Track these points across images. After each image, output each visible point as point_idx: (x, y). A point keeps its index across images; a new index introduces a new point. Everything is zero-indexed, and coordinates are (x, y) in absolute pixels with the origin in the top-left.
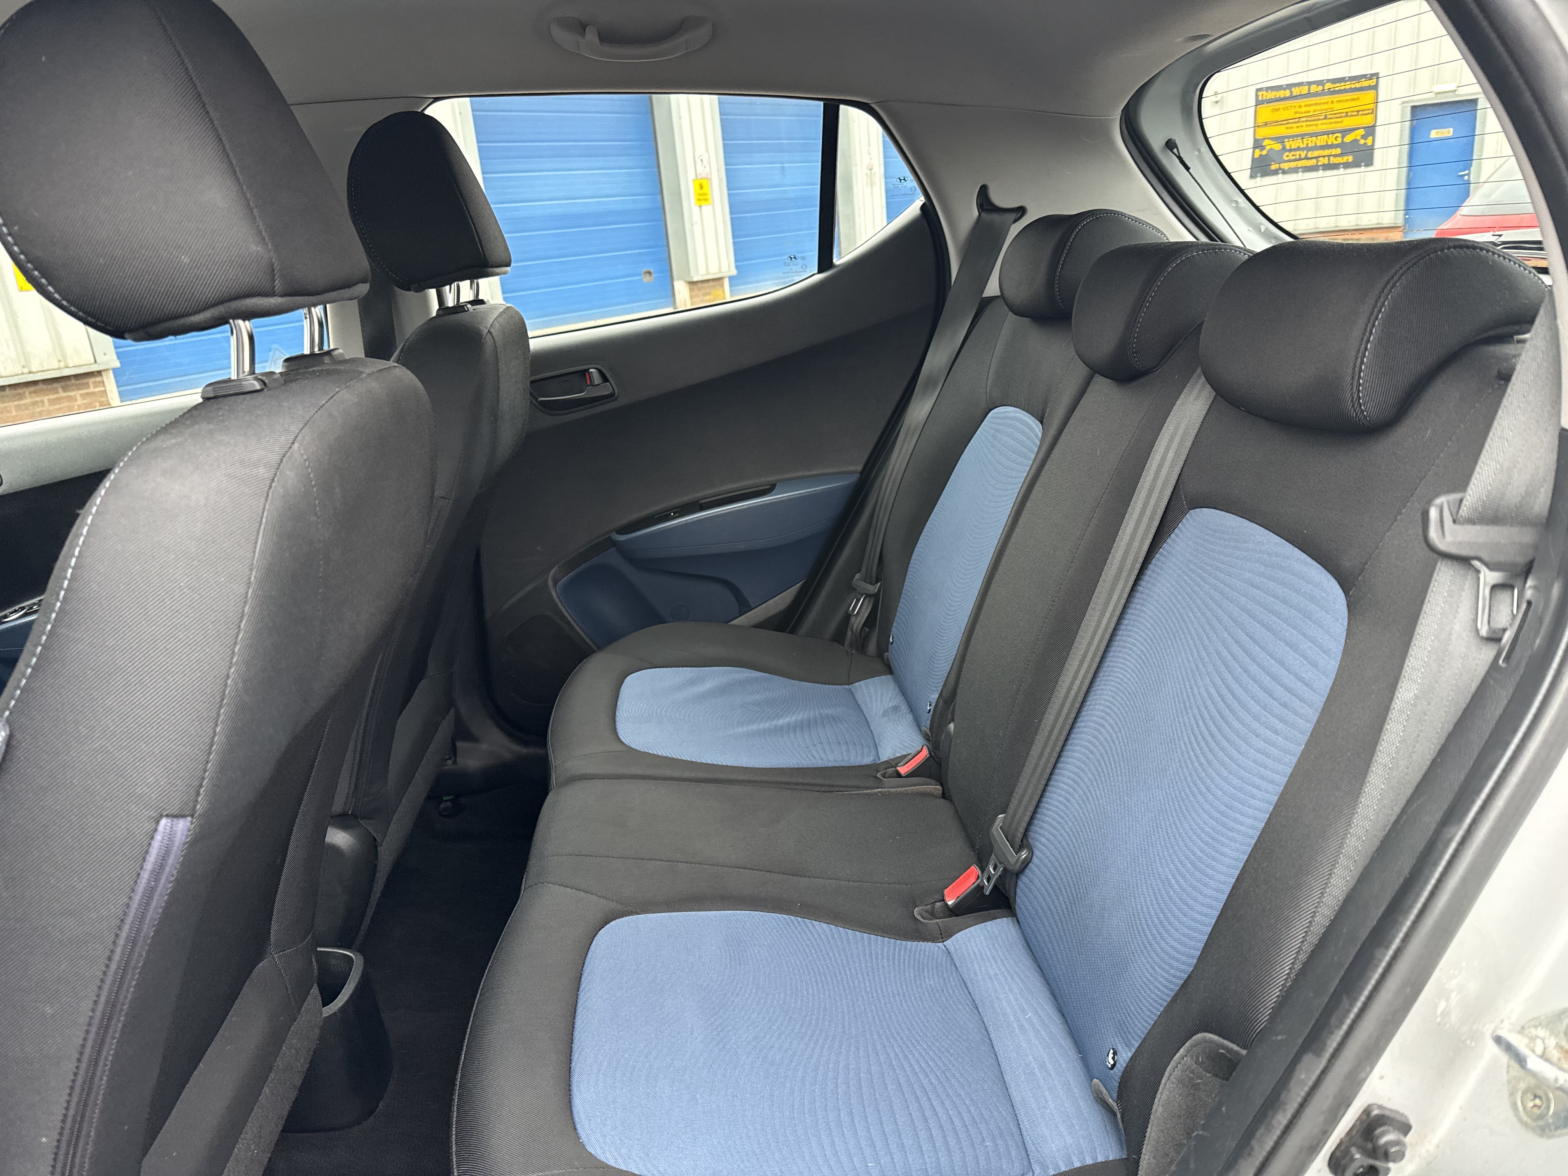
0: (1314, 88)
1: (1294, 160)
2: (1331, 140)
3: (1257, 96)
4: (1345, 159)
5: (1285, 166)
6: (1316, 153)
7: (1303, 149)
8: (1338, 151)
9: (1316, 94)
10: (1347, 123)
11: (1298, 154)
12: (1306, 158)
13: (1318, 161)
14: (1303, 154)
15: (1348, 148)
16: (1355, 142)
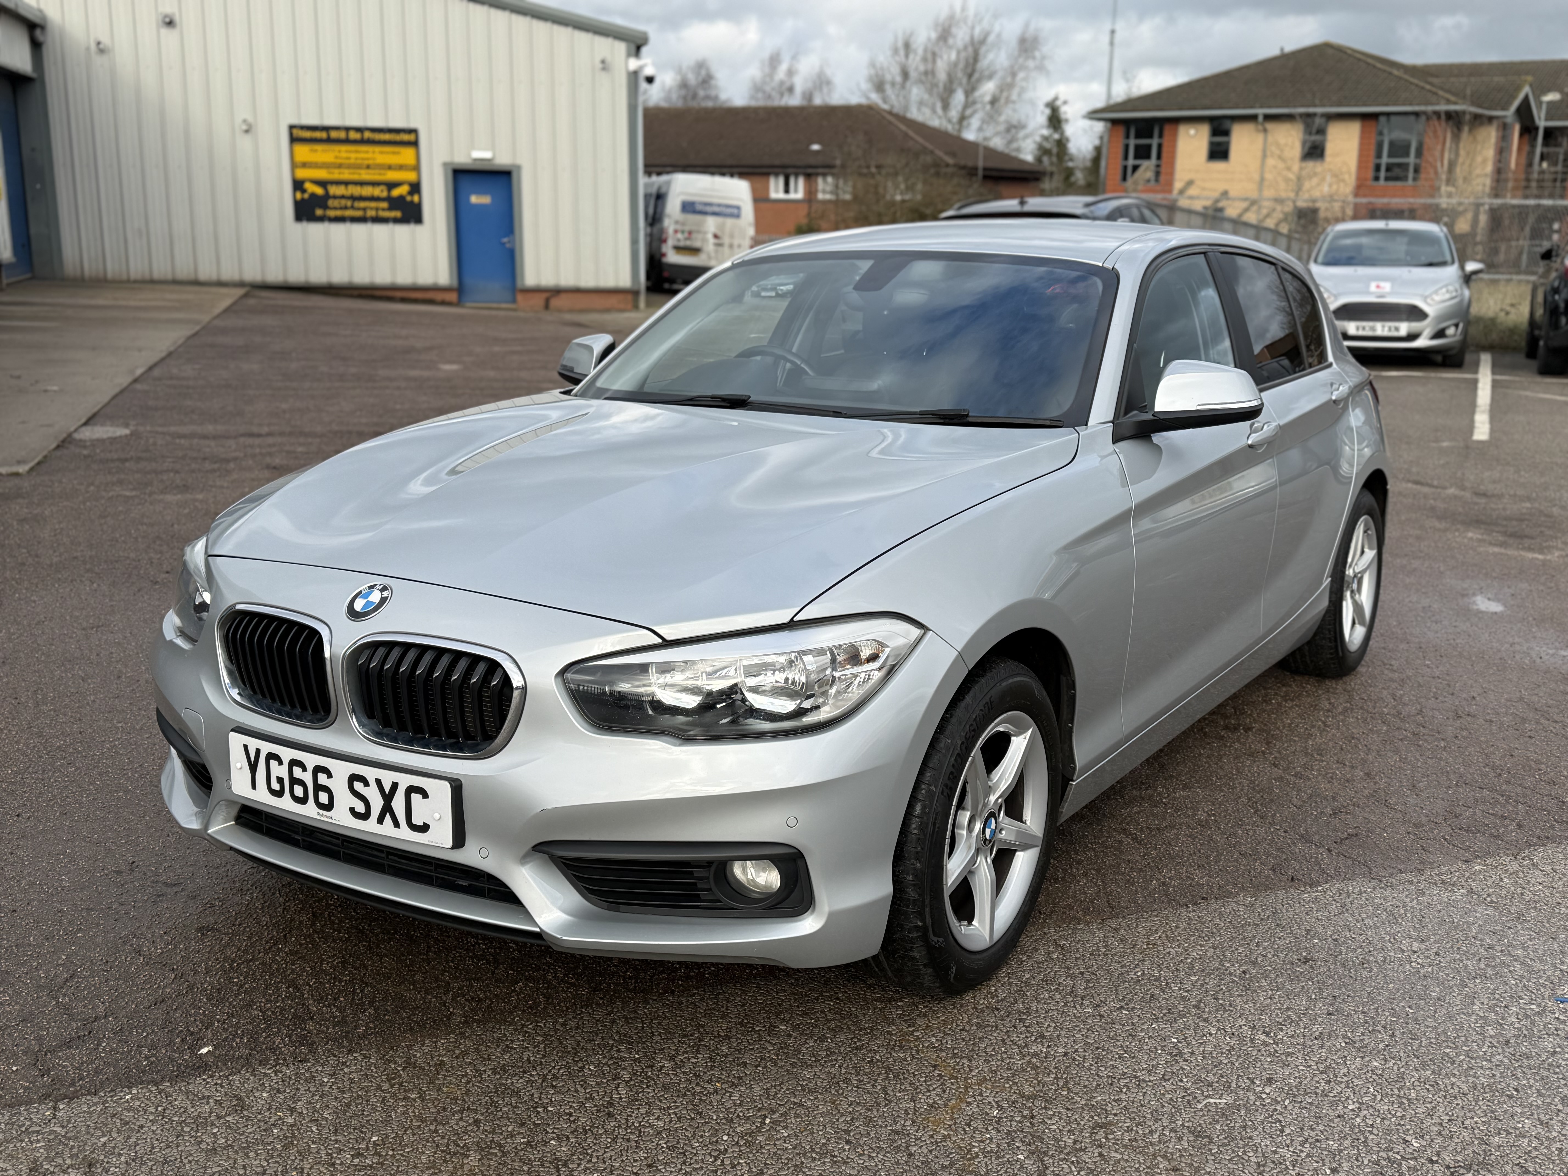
0: (353, 135)
1: (341, 208)
2: (377, 192)
3: (291, 134)
4: (392, 214)
5: (331, 213)
6: (362, 204)
7: (348, 198)
8: (385, 205)
9: (355, 142)
10: (392, 176)
11: (343, 202)
12: (352, 207)
13: (365, 213)
14: (349, 203)
15: (396, 203)
16: (401, 198)
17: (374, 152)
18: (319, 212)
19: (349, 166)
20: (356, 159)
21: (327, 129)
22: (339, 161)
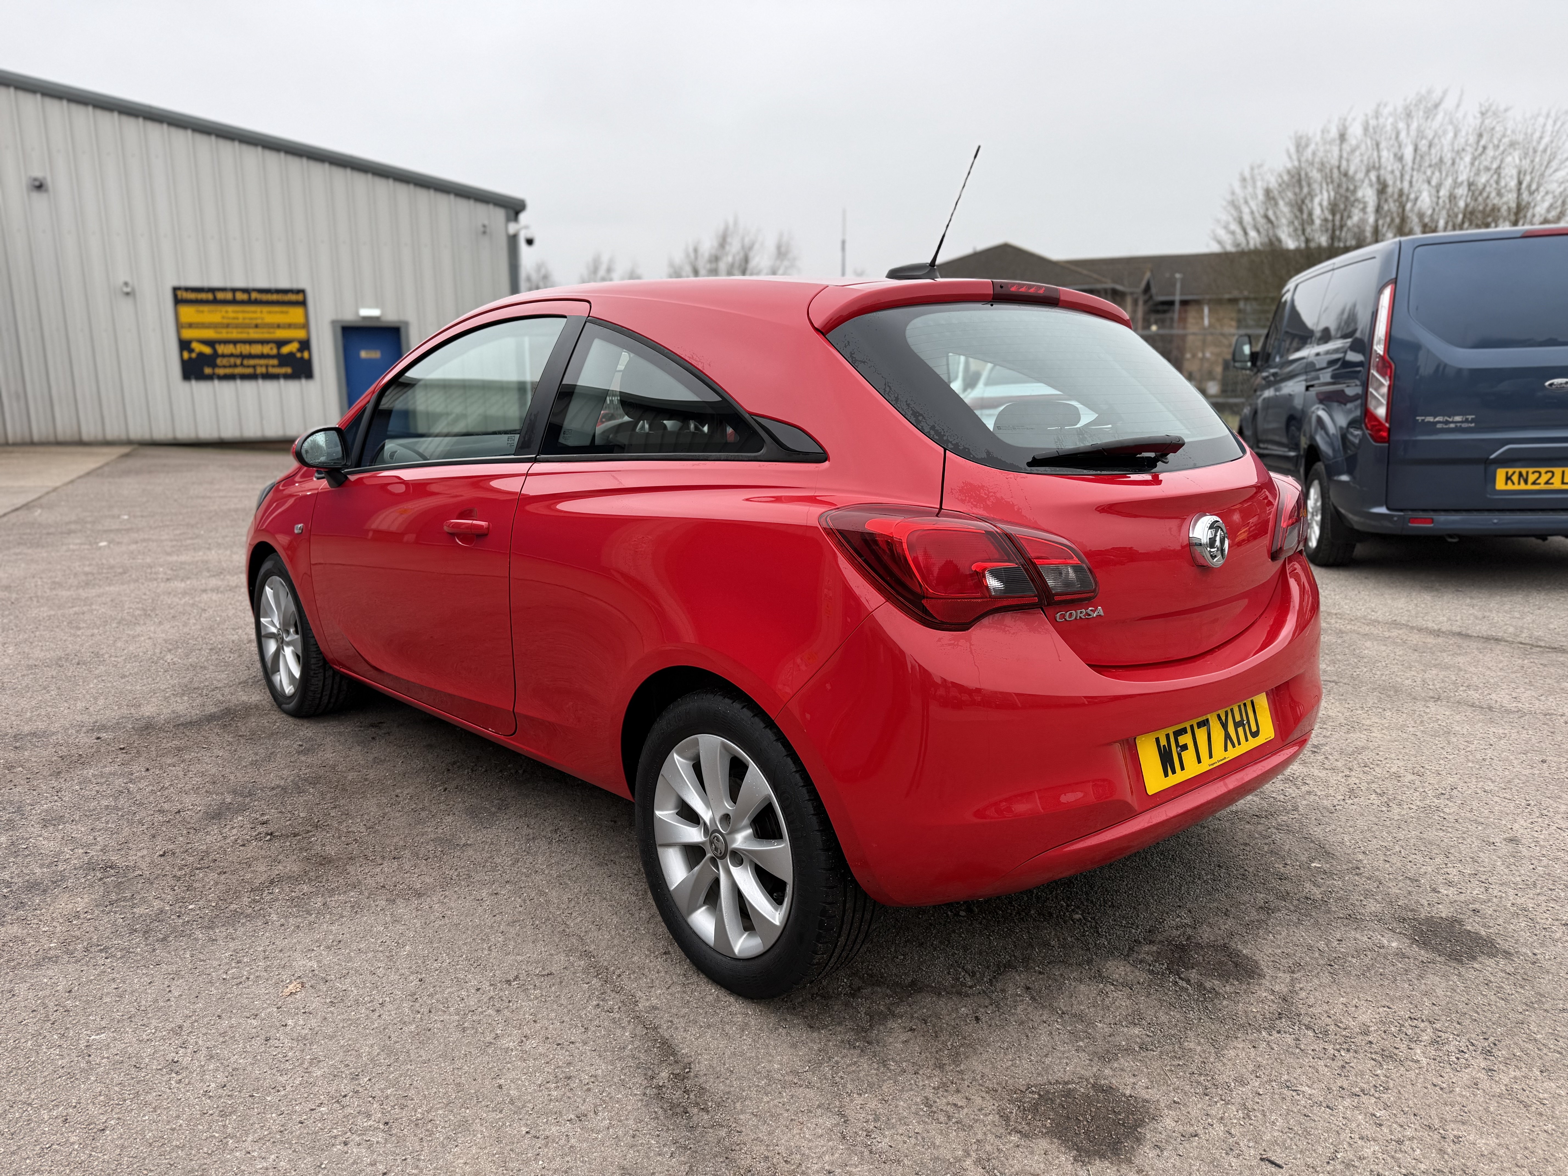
0: (240, 296)
1: (230, 366)
2: (266, 349)
3: (175, 296)
4: (283, 370)
5: (221, 371)
6: (252, 362)
7: (237, 356)
8: (275, 362)
9: (242, 302)
10: (281, 334)
11: (232, 360)
12: (242, 365)
13: (255, 370)
14: (238, 361)
15: (286, 360)
16: (291, 355)
17: (261, 312)
18: (208, 371)
19: (237, 326)
20: (244, 319)
21: (212, 290)
22: (225, 321)
